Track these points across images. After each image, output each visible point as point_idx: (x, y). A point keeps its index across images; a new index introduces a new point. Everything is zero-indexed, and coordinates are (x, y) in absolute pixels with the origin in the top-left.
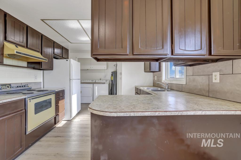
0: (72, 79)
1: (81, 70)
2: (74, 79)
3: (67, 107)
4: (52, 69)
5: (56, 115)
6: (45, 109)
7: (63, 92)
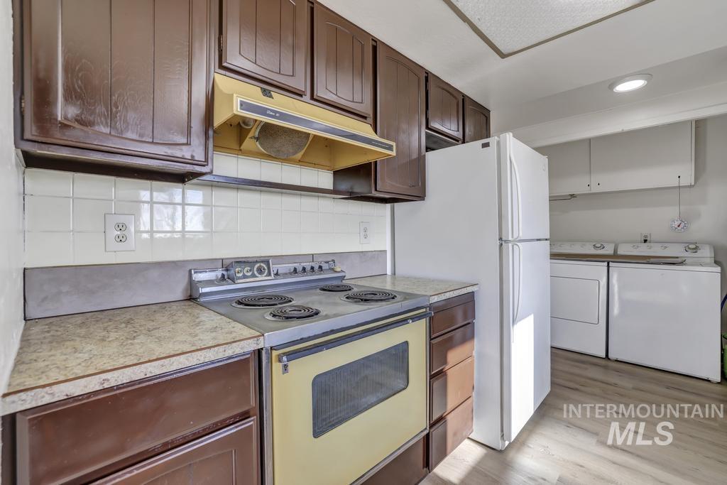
0: (510, 238)
1: (553, 199)
2: (522, 236)
3: (487, 376)
4: (421, 196)
5: (432, 426)
6: (373, 399)
7: (468, 302)
